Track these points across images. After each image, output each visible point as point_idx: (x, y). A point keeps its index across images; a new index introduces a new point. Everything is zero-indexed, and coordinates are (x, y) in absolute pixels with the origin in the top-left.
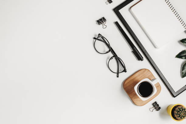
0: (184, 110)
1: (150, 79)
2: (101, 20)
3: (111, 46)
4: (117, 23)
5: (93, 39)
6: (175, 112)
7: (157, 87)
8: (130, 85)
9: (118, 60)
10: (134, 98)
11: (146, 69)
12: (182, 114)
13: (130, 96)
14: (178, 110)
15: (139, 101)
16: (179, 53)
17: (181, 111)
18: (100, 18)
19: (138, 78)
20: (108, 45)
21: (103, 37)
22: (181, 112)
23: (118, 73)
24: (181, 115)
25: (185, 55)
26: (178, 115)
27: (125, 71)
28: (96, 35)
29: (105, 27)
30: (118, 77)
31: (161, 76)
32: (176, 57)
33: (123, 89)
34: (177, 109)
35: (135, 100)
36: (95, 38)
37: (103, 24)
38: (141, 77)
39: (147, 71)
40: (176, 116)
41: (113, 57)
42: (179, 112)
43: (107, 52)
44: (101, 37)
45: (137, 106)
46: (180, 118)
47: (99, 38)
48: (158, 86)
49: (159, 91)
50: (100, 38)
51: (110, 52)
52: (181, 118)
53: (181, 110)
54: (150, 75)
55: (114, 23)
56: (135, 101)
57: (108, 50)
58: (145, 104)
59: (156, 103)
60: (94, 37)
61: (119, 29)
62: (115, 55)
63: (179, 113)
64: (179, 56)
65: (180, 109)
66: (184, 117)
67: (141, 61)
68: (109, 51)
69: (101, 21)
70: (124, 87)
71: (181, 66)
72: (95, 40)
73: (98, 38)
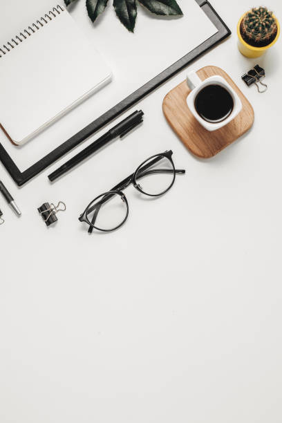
0: (253, 16)
1: (188, 93)
2: (44, 216)
3: (108, 189)
4: (53, 177)
5: (93, 235)
6: (257, 38)
7: (206, 76)
8: (204, 141)
9: (142, 171)
10: (234, 131)
11: (164, 104)
12: (262, 21)
13: (231, 142)
14: (253, 30)
15: (241, 118)
16: (122, 25)
17: (254, 25)
18: (40, 218)
19: (185, 122)
20: (107, 197)
21: (88, 211)
22: (257, 25)
23: (175, 172)
24: (264, 24)
25: (126, 11)
26: (266, 30)
27: (168, 155)
28: (83, 228)
29: (61, 207)
30: (183, 172)
31: (180, 67)
32: (133, 32)
33: (214, 157)
34: (250, 34)
35: (241, 129)
36: (90, 230)
37: (54, 210)
38: (183, 115)
39: (167, 101)
40: (268, 36)
41: (135, 184)
42: (257, 30)
43: (125, 199)
44: (88, 216)
45: (253, 122)
46: (272, 26)
47: (90, 220)
48: (204, 72)
49: (217, 71)
50: (89, 218)
51: (123, 192)
52: (272, 23)
53: (251, 23)
54: (179, 93)
55: (52, 184)
56: (243, 130)
57: (117, 198)
58: (250, 104)
59: (245, 78)
60: (87, 233)
61: (65, 171)
62: (132, 179)
63: (260, 28)
64: (130, 24)
65: (250, 28)
66: (269, 16)
67: (143, 116)
68: (121, 194)
69: (47, 215)
70: (208, 157)
71: (154, 18)
72: (94, 229)
73: (88, 223)
